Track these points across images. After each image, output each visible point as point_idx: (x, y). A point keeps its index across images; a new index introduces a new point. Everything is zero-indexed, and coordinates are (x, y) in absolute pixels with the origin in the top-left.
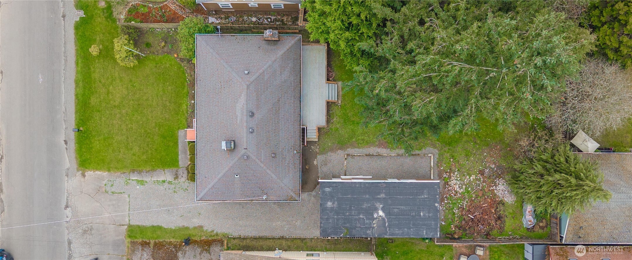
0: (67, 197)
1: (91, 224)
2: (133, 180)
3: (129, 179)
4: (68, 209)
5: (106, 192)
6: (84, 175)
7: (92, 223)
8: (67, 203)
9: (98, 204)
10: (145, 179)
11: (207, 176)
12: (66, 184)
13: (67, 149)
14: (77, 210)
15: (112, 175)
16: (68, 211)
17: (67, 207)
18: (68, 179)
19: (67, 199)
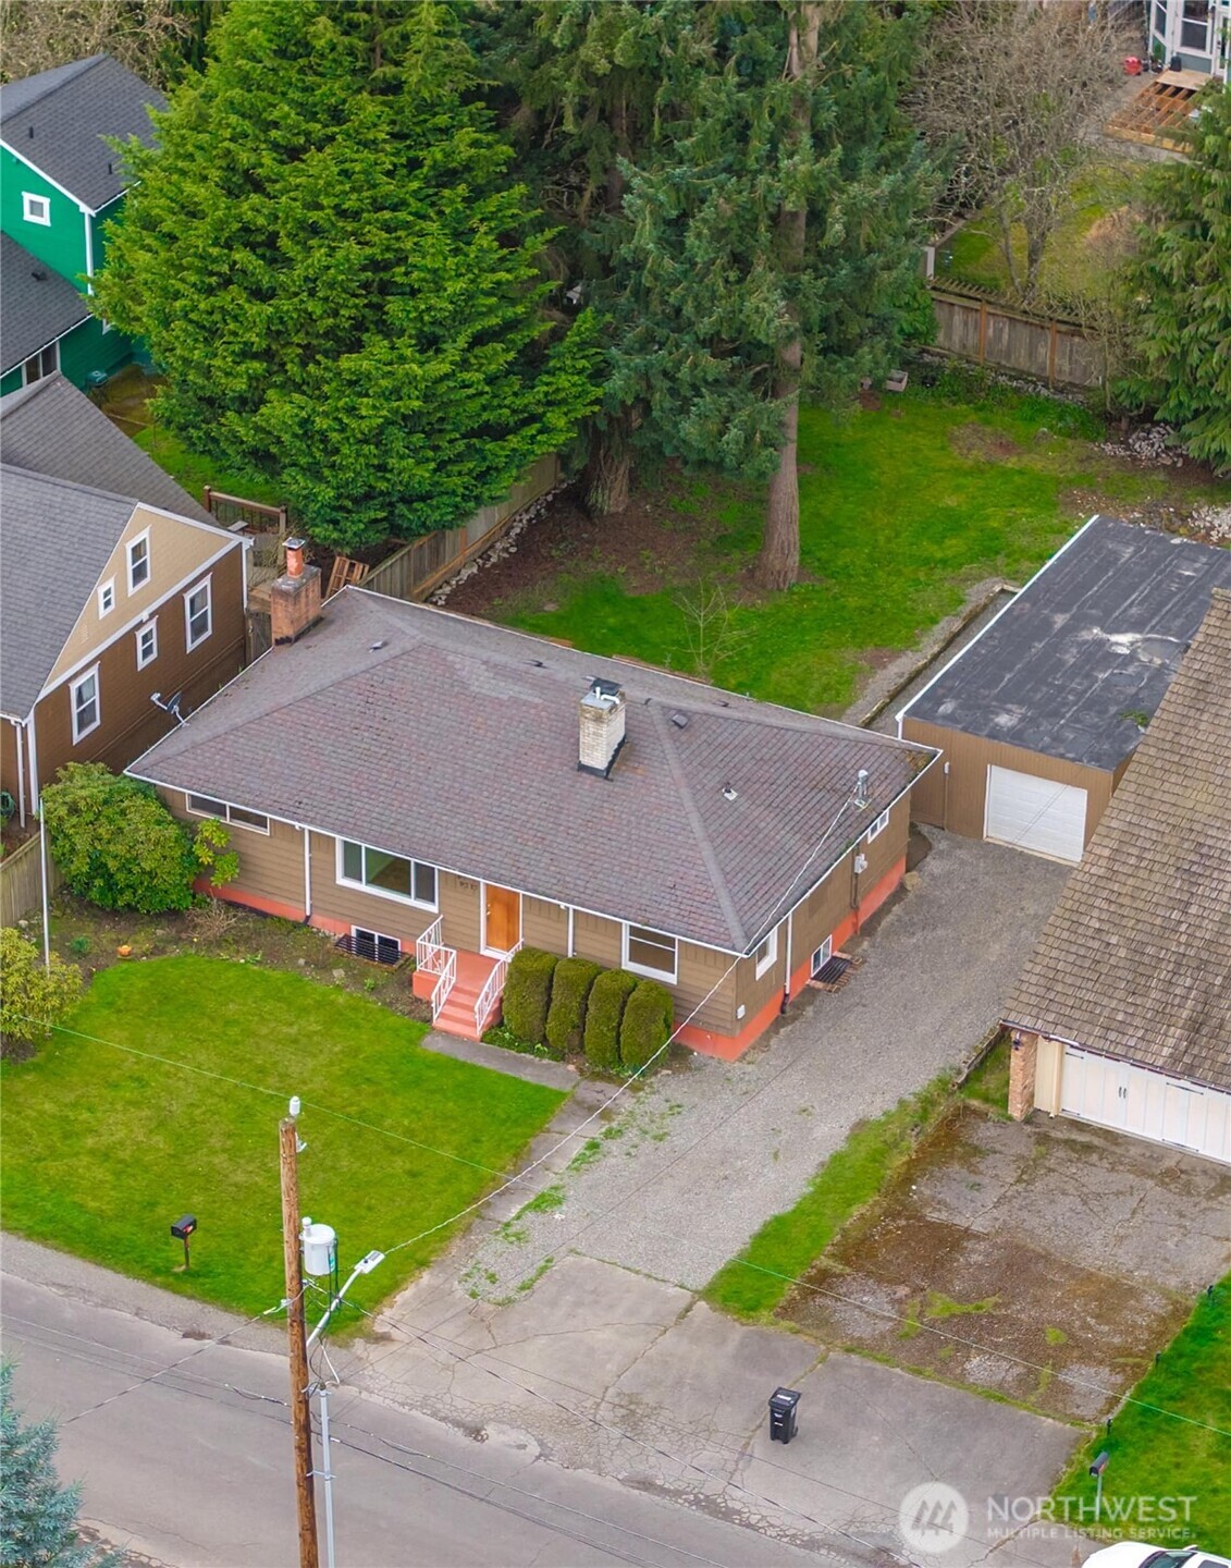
0: (433, 1415)
1: (611, 1391)
2: (518, 1217)
3: (508, 1225)
4: (490, 1430)
5: (508, 1302)
6: (383, 1338)
7: (607, 1388)
8: (458, 1424)
9: (542, 1341)
10: (541, 1187)
11: (670, 881)
12: (375, 1399)
13: (224, 1342)
14: (513, 1408)
15: (449, 1262)
16: (497, 1436)
17: (475, 1432)
18: (358, 1386)
19: (443, 1419)
